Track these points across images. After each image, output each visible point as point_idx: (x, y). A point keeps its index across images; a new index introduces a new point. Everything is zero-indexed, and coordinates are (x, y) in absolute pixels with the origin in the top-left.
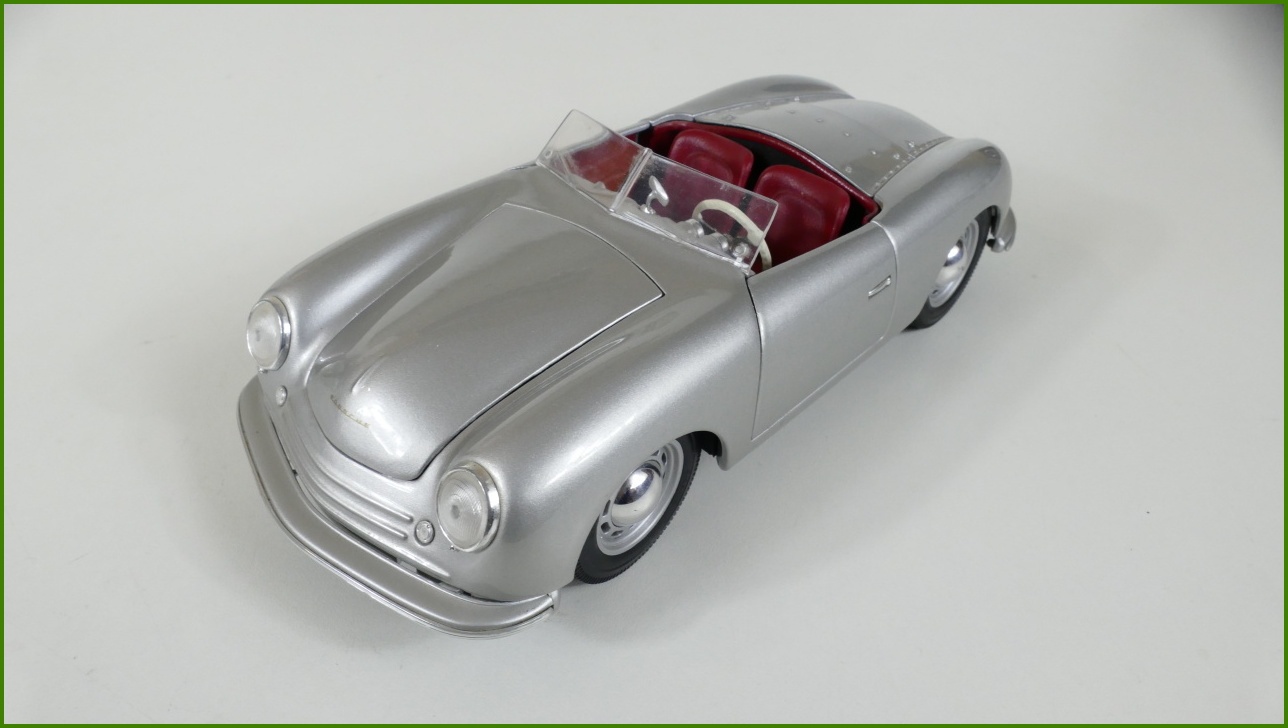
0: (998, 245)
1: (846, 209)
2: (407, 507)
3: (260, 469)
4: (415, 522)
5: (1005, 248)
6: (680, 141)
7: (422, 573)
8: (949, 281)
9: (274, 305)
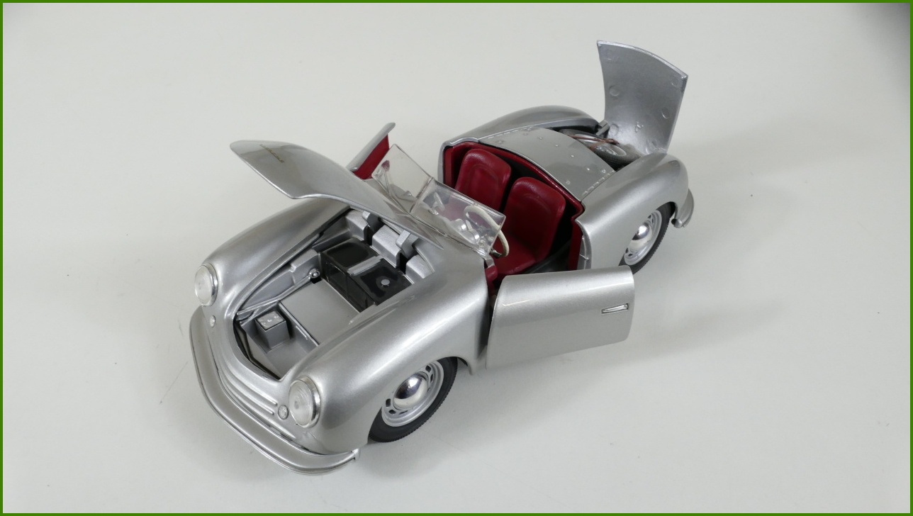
0: (678, 223)
1: (563, 208)
2: (274, 397)
3: (199, 365)
4: (279, 406)
5: (683, 225)
6: (469, 155)
7: (284, 436)
8: (643, 248)
9: (209, 269)
